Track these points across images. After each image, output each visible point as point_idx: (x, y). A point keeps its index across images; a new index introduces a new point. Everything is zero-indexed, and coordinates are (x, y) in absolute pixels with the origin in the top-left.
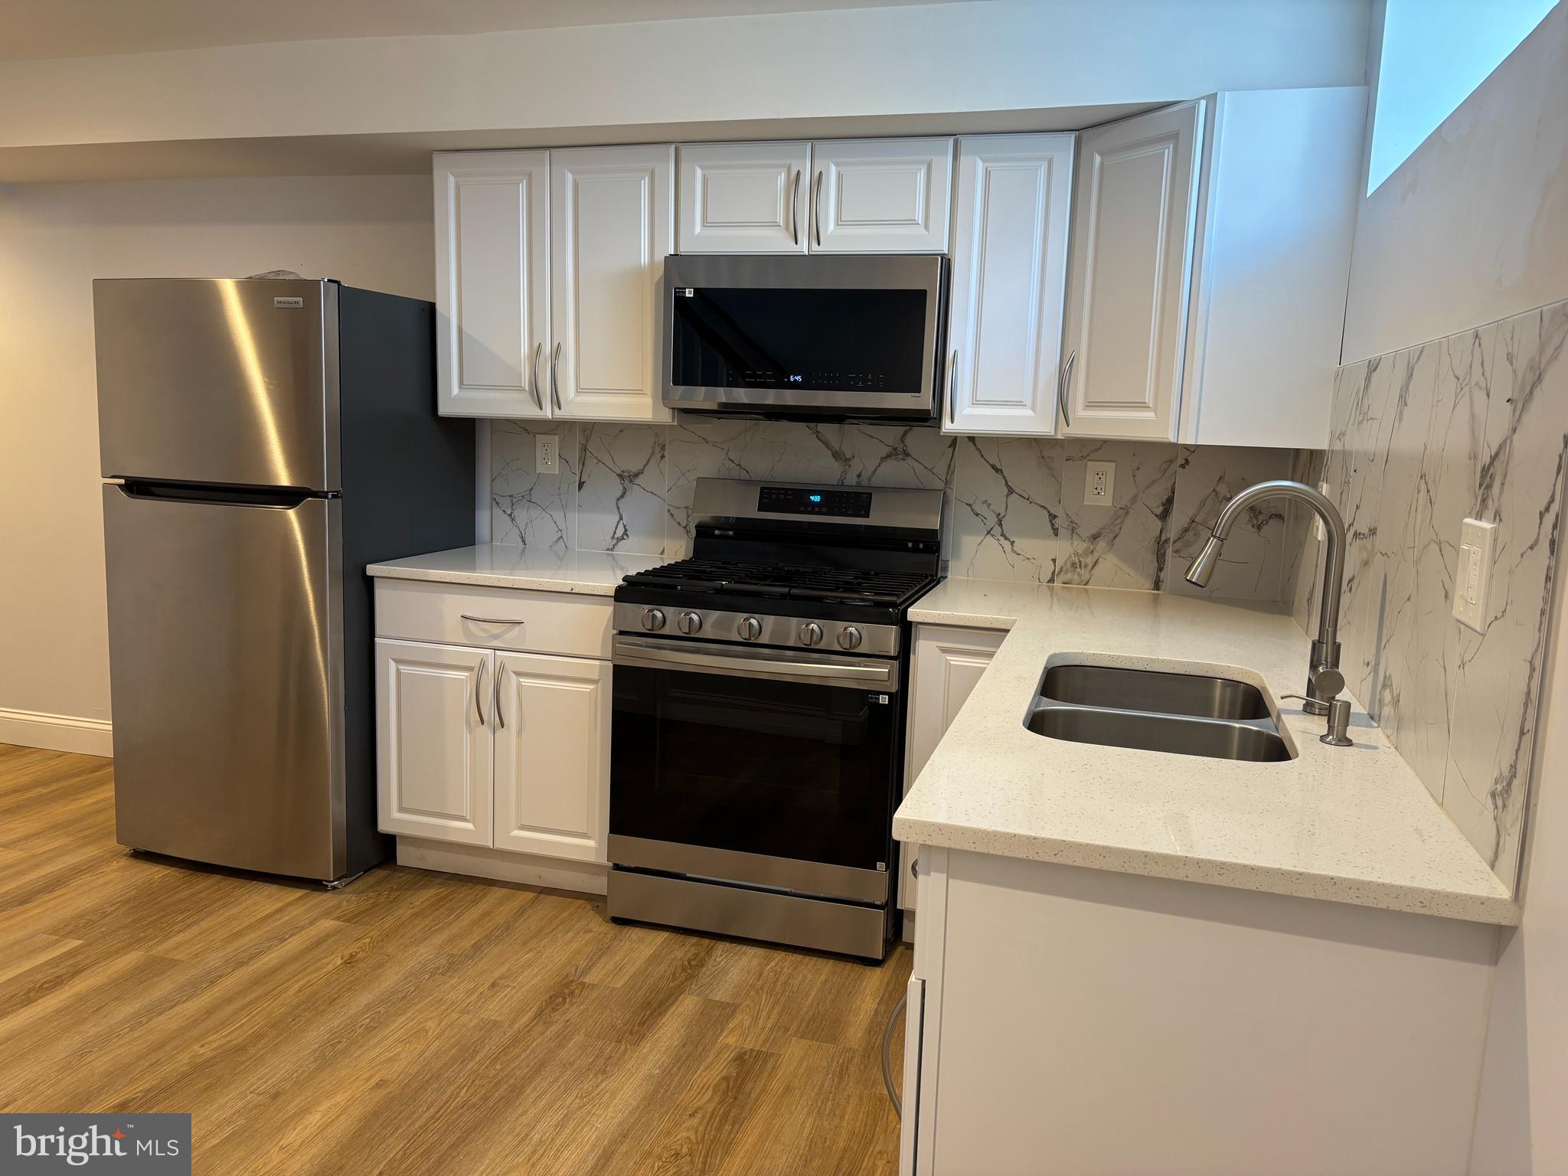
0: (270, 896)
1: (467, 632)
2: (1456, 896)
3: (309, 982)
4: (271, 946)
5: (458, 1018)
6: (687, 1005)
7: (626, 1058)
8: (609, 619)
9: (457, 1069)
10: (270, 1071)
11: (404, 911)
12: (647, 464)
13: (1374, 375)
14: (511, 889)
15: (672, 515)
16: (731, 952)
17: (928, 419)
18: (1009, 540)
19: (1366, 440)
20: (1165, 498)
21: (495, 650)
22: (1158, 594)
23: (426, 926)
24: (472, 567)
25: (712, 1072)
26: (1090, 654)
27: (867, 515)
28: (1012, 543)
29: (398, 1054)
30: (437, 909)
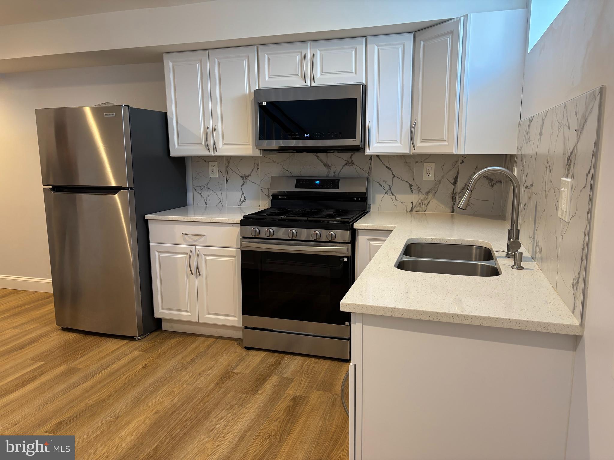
0: (114, 343)
1: (185, 240)
2: (558, 325)
3: (130, 374)
4: (115, 362)
5: (186, 387)
6: (274, 379)
7: (250, 400)
8: (238, 233)
9: (186, 406)
10: (116, 408)
11: (165, 347)
12: (252, 172)
13: (531, 123)
14: (206, 337)
15: (263, 191)
16: (291, 359)
17: (360, 149)
18: (394, 195)
19: (529, 150)
20: (455, 176)
21: (196, 246)
22: (453, 214)
23: (174, 353)
24: (187, 214)
25: (283, 404)
26: (424, 238)
27: (338, 188)
28: (395, 197)
29: (163, 401)
30: (178, 346)
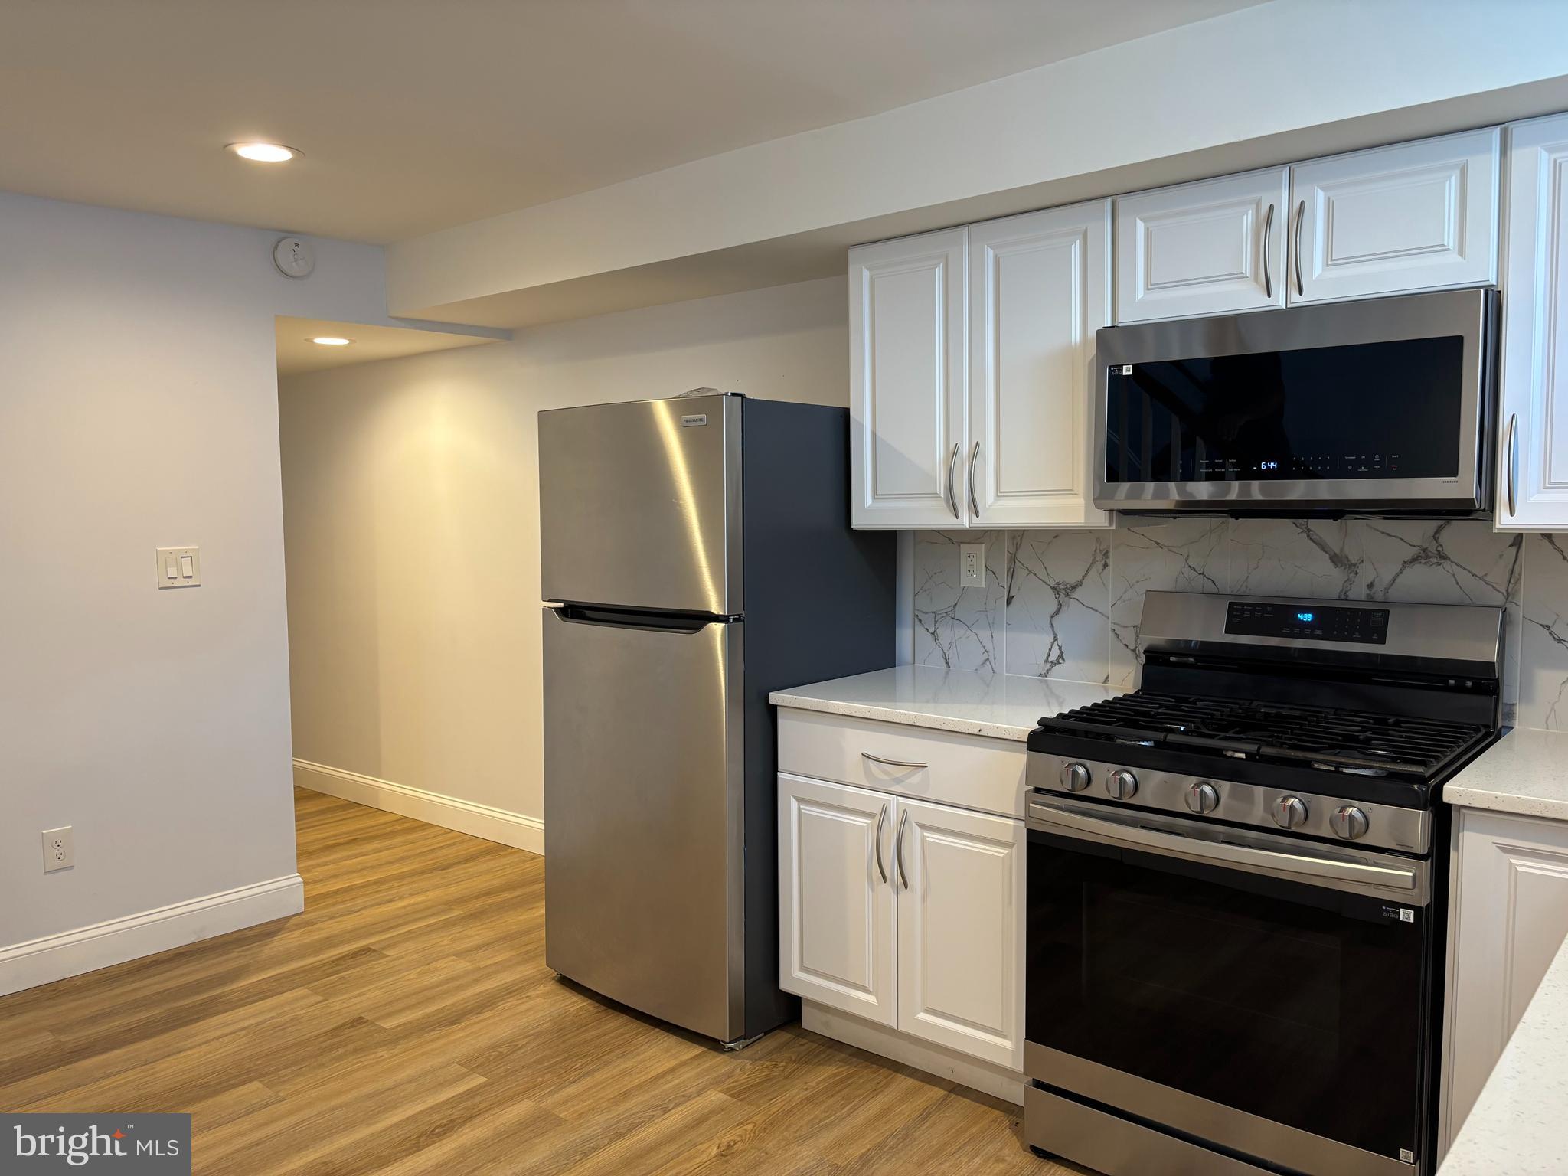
1: (868, 772)
4: (654, 1116)
8: (1022, 775)
11: (795, 1092)
12: (1086, 575)
14: (919, 1079)
15: (1117, 635)
17: (1475, 511)
21: (897, 795)
27: (1382, 640)
30: (832, 1096)
